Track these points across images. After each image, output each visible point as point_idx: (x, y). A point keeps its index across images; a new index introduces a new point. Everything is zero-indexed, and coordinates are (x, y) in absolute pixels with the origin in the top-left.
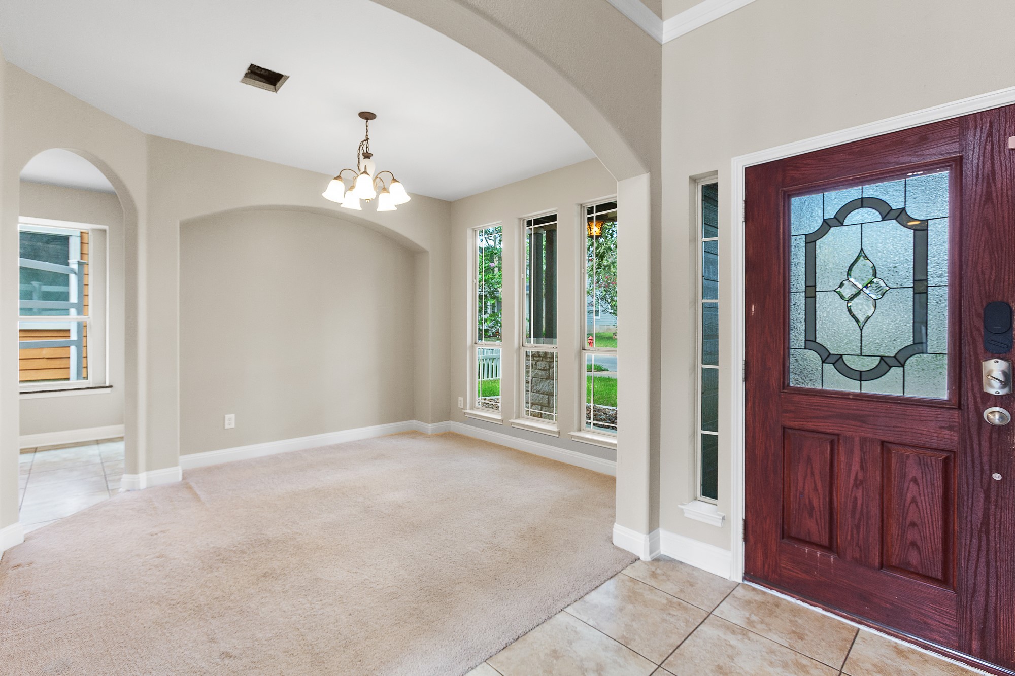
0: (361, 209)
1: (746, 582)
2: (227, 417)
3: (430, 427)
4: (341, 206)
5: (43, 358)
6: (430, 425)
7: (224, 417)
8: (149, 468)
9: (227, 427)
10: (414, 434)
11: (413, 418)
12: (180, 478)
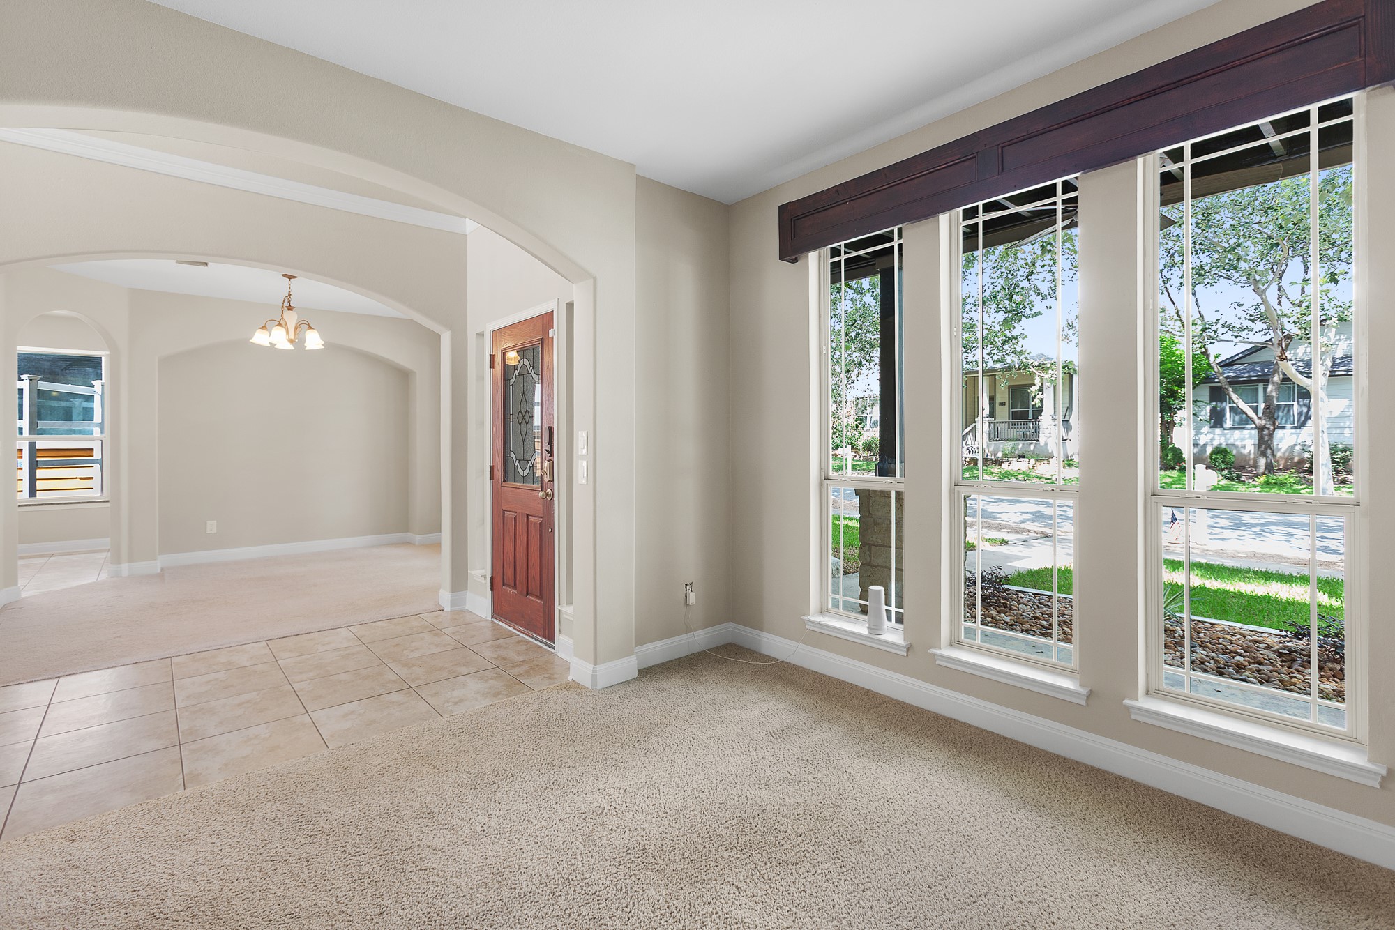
0: (293, 348)
1: (495, 620)
2: (209, 523)
3: (418, 538)
4: (276, 347)
5: (76, 478)
6: (418, 536)
7: (206, 524)
8: (131, 559)
9: (208, 531)
10: (408, 544)
11: (408, 532)
12: (159, 571)
